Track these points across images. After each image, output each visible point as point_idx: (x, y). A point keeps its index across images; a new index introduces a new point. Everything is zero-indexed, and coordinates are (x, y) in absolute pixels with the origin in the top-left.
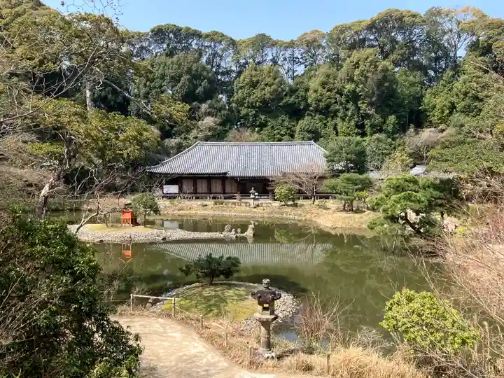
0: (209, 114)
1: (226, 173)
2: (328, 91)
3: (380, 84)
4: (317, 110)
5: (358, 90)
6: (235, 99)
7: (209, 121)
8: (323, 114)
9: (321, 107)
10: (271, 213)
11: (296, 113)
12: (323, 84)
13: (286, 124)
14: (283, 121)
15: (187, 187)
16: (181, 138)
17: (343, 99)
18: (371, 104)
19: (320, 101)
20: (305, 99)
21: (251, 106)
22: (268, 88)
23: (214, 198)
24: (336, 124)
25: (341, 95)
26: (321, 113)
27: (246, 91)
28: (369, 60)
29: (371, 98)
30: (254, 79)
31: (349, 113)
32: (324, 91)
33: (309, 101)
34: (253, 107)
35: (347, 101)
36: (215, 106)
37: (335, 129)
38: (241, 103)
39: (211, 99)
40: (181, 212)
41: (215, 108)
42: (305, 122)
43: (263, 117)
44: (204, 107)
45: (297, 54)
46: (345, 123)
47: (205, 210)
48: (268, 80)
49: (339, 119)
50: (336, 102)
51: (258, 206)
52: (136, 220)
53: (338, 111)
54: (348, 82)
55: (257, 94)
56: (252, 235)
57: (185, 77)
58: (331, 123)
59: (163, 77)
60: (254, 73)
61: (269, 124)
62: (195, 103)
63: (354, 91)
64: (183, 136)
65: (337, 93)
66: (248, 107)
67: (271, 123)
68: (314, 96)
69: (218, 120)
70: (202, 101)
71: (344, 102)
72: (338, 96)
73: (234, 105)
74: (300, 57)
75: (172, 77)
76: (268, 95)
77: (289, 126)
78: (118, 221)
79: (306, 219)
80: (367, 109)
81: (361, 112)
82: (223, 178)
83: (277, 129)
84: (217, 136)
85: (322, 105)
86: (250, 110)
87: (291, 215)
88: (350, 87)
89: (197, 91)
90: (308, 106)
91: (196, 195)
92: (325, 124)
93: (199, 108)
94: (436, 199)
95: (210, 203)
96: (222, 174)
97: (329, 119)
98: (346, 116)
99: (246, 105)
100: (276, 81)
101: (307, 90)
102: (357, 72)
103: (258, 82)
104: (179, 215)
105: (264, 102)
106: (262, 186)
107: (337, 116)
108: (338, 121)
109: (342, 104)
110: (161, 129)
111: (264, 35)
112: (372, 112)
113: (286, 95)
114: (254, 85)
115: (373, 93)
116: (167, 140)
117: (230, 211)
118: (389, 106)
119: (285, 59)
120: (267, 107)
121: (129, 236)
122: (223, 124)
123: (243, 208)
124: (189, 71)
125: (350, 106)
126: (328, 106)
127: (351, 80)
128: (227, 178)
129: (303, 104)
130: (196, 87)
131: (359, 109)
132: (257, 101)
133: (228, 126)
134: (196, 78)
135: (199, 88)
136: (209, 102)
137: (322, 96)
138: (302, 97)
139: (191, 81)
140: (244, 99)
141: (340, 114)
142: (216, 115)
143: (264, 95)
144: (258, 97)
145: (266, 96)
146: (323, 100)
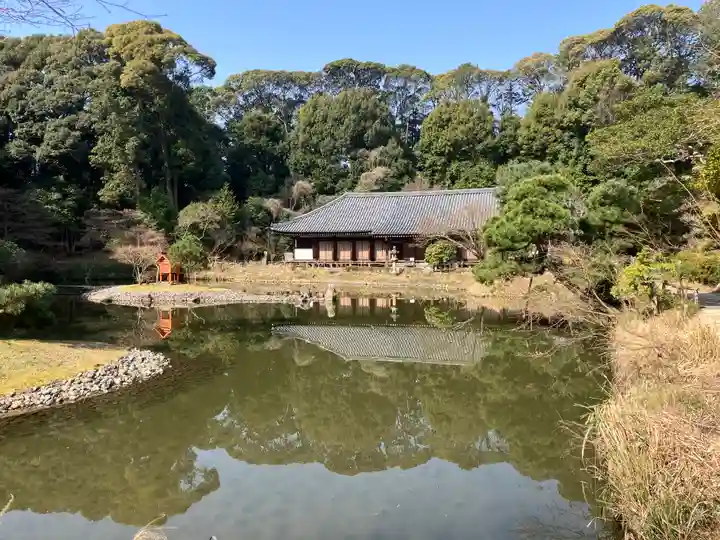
0: (381, 163)
1: (371, 231)
2: (546, 125)
4: (531, 153)
5: (584, 118)
7: (379, 172)
8: (538, 158)
9: (535, 148)
12: (539, 117)
19: (534, 139)
20: (515, 138)
22: (462, 127)
26: (535, 156)
27: (434, 132)
28: (601, 74)
30: (445, 117)
31: (574, 153)
32: (540, 127)
33: (520, 140)
34: (441, 154)
36: (390, 153)
38: (428, 148)
39: (385, 145)
41: (389, 156)
44: (374, 154)
45: (517, 89)
46: (568, 168)
47: (333, 278)
48: (463, 117)
49: (560, 163)
51: (402, 272)
53: (559, 151)
54: (570, 109)
55: (448, 134)
57: (350, 118)
61: (462, 175)
62: (361, 151)
63: (577, 121)
66: (436, 154)
67: (465, 173)
68: (526, 133)
69: (392, 171)
70: (370, 148)
71: (567, 138)
74: (520, 92)
76: (460, 137)
82: (372, 241)
83: (474, 181)
85: (536, 145)
86: (437, 157)
88: (573, 114)
89: (366, 135)
90: (518, 148)
93: (367, 157)
99: (433, 151)
101: (517, 127)
102: (583, 93)
103: (449, 120)
105: (456, 145)
107: (558, 159)
109: (563, 141)
111: (469, 65)
113: (486, 136)
114: (444, 124)
119: (500, 96)
120: (459, 152)
123: (382, 275)
124: (356, 110)
125: (577, 143)
126: (544, 147)
127: (575, 105)
128: (372, 237)
130: (365, 129)
132: (446, 144)
133: (406, 178)
134: (365, 118)
135: (369, 132)
136: (381, 148)
137: (536, 132)
138: (511, 136)
139: (357, 123)
140: (431, 144)
141: (562, 156)
142: (390, 165)
143: (456, 135)
144: (448, 138)
145: (458, 138)
146: (538, 138)
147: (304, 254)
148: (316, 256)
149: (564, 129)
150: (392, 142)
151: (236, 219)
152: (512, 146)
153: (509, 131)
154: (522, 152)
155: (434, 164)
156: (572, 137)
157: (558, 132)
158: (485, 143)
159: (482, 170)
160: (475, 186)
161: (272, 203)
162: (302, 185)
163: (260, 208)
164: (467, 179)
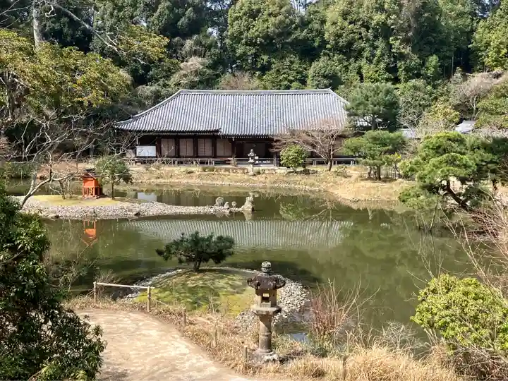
0: (195, 53)
1: (217, 131)
2: (350, 23)
3: (417, 15)
4: (337, 49)
5: (389, 22)
6: (229, 34)
7: (195, 63)
8: (344, 54)
9: (341, 44)
10: (275, 182)
11: (309, 52)
12: (345, 15)
13: (296, 66)
14: (292, 62)
15: (168, 148)
16: (159, 85)
17: (370, 35)
18: (406, 41)
19: (340, 36)
20: (320, 33)
21: (250, 43)
22: (272, 19)
23: (202, 163)
24: (360, 68)
25: (368, 28)
26: (341, 52)
27: (244, 23)
29: (407, 32)
30: (255, 7)
31: (378, 53)
32: (346, 23)
33: (326, 36)
35: (376, 37)
36: (203, 43)
37: (360, 73)
38: (237, 38)
39: (198, 34)
40: (159, 180)
41: (203, 46)
42: (320, 64)
43: (265, 58)
44: (189, 43)
46: (372, 66)
47: (192, 177)
48: (273, 9)
49: (364, 60)
50: (361, 38)
51: (259, 173)
52: (101, 190)
53: (363, 49)
54: (377, 12)
55: (259, 26)
56: (250, 210)
57: (164, 5)
58: (354, 66)
61: (273, 66)
62: (176, 39)
63: (384, 24)
64: (161, 82)
65: (363, 25)
66: (246, 44)
67: (276, 64)
68: (332, 29)
69: (207, 61)
70: (186, 35)
71: (371, 38)
72: (363, 30)
73: (228, 41)
75: (147, 5)
76: (272, 29)
77: (300, 69)
78: (78, 192)
79: (320, 191)
80: (401, 47)
81: (394, 50)
82: (213, 137)
83: (284, 74)
84: (206, 82)
85: (342, 41)
86: (248, 47)
87: (301, 184)
88: (379, 17)
89: (180, 23)
90: (324, 43)
91: (178, 158)
92: (346, 67)
93: (182, 45)
94: (487, 163)
95: (196, 169)
96: (213, 131)
97: (352, 60)
98: (374, 56)
99: (243, 41)
100: (283, 10)
101: (323, 22)
103: (259, 11)
104: (157, 185)
105: (267, 37)
106: (264, 147)
107: (361, 56)
108: (363, 62)
109: (368, 40)
110: (134, 73)
112: (407, 50)
113: (296, 28)
115: (409, 26)
116: (140, 87)
117: (223, 180)
118: (429, 43)
120: (271, 45)
121: (92, 210)
122: (213, 66)
123: (240, 175)
125: (380, 43)
126: (350, 44)
127: (381, 9)
128: (219, 136)
129: (318, 40)
130: (178, 17)
131: (390, 46)
132: (258, 36)
133: (220, 69)
135: (182, 19)
136: (195, 37)
137: (343, 29)
138: (317, 30)
139: (171, 10)
140: (241, 33)
141: (366, 54)
142: (204, 55)
143: (268, 28)
144: (259, 30)
145: (269, 30)
146: (344, 35)
153: (316, 25)
154: (329, 46)
155: (244, 54)
158: (293, 37)
164: (278, 71)
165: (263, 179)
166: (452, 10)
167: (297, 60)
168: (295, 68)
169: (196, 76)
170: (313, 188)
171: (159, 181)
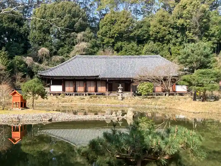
0: (83, 40)
1: (98, 76)
2: (163, 26)
5: (185, 24)
6: (100, 32)
7: (84, 45)
9: (159, 37)
11: (141, 41)
12: (160, 22)
18: (195, 33)
20: (147, 32)
22: (123, 24)
23: (89, 94)
24: (170, 48)
26: (159, 41)
27: (108, 26)
28: (193, 4)
29: (195, 29)
30: (114, 19)
32: (161, 26)
33: (151, 33)
34: (112, 37)
36: (87, 36)
38: (104, 34)
39: (84, 31)
42: (147, 47)
43: (119, 44)
44: (80, 35)
45: (139, 8)
46: (176, 47)
47: (83, 102)
48: (123, 19)
50: (170, 33)
53: (171, 39)
54: (179, 19)
55: (116, 27)
56: (132, 117)
57: (67, 15)
58: (166, 48)
59: (52, 15)
60: (113, 15)
61: (123, 48)
62: (73, 33)
63: (183, 25)
64: (65, 55)
65: (169, 27)
66: (110, 38)
67: (125, 48)
68: (154, 29)
69: (90, 45)
70: (77, 32)
77: (138, 49)
79: (166, 108)
80: (193, 36)
81: (189, 38)
82: (96, 80)
83: (129, 52)
84: (90, 52)
85: (159, 35)
86: (110, 39)
87: (152, 105)
88: (180, 22)
91: (75, 92)
92: (162, 48)
93: (76, 36)
96: (95, 76)
97: (165, 45)
100: (128, 20)
101: (149, 26)
102: (185, 12)
103: (116, 20)
105: (120, 33)
107: (170, 43)
108: (171, 45)
112: (196, 38)
113: (135, 29)
114: (113, 23)
115: (196, 26)
117: (103, 103)
119: (131, 11)
120: (120, 37)
122: (93, 47)
124: (70, 12)
126: (164, 36)
127: (180, 17)
128: (99, 79)
130: (74, 23)
132: (115, 33)
133: (96, 49)
134: (74, 16)
135: (77, 23)
137: (160, 29)
138: (146, 30)
139: (71, 18)
140: (106, 32)
142: (88, 42)
143: (121, 28)
144: (117, 30)
145: (122, 30)
146: (161, 32)
147: (57, 88)
148: (64, 89)
149: (173, 28)
150: (88, 30)
151: (9, 68)
152: (146, 35)
153: (145, 28)
154: (151, 38)
155: (108, 43)
156: (177, 32)
157: (171, 30)
158: (134, 33)
159: (133, 46)
160: (130, 54)
161: (28, 60)
162: (44, 50)
163: (21, 62)
164: (126, 51)
165: (128, 102)
166: (216, 19)
167: (135, 45)
168: (135, 49)
169: (84, 51)
170: (161, 107)
171: (64, 104)
